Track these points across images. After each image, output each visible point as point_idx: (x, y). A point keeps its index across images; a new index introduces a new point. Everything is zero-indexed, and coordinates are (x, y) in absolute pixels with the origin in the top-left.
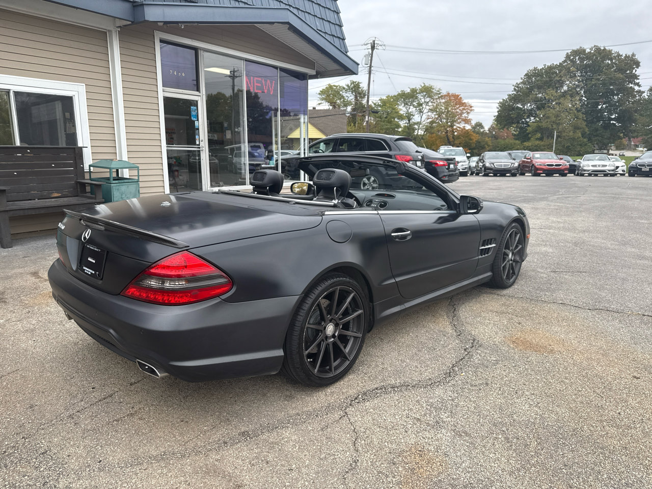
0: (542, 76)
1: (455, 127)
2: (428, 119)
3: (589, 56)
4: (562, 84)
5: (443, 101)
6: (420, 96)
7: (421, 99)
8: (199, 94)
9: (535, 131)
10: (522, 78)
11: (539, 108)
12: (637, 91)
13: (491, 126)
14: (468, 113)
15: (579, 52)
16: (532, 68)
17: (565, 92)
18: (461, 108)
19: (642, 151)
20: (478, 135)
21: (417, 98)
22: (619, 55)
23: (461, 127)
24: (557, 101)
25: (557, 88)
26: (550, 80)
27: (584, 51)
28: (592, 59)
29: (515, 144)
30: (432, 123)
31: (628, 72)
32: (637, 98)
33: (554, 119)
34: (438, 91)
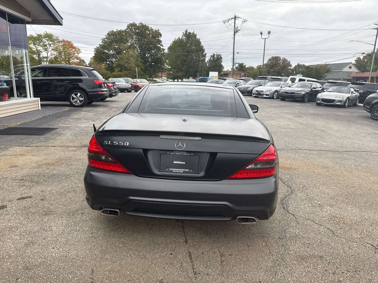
0: (116, 36)
1: (71, 62)
2: (52, 55)
3: (138, 28)
4: (127, 41)
5: (61, 44)
6: (44, 40)
7: (45, 42)
9: (117, 67)
10: (105, 36)
11: (117, 54)
12: (162, 49)
13: (90, 62)
14: (78, 54)
15: (133, 25)
16: (111, 30)
17: (129, 46)
18: (73, 50)
21: (42, 41)
22: (152, 29)
23: (75, 61)
24: (127, 51)
25: (125, 43)
26: (121, 39)
27: (136, 25)
28: (140, 30)
29: (108, 73)
30: (55, 58)
31: (157, 38)
32: (162, 52)
33: (126, 60)
34: (57, 38)
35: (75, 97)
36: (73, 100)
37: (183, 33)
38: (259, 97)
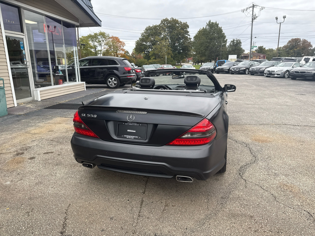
0: (152, 30)
1: (118, 53)
2: (105, 48)
3: (170, 22)
4: (161, 34)
5: (111, 40)
6: (99, 37)
7: (100, 39)
9: (152, 55)
10: (144, 31)
11: (153, 45)
12: (189, 38)
13: (133, 53)
14: (123, 46)
15: (166, 20)
16: (148, 26)
17: (162, 38)
18: (119, 44)
19: (191, 63)
20: (129, 57)
21: (98, 38)
22: (181, 22)
23: (121, 53)
25: (159, 35)
26: (156, 32)
27: (168, 20)
28: (171, 23)
29: (145, 61)
30: (107, 50)
31: (185, 30)
32: (189, 41)
33: (160, 50)
34: (108, 35)
35: (111, 80)
36: (109, 83)
37: (207, 23)
38: (271, 77)
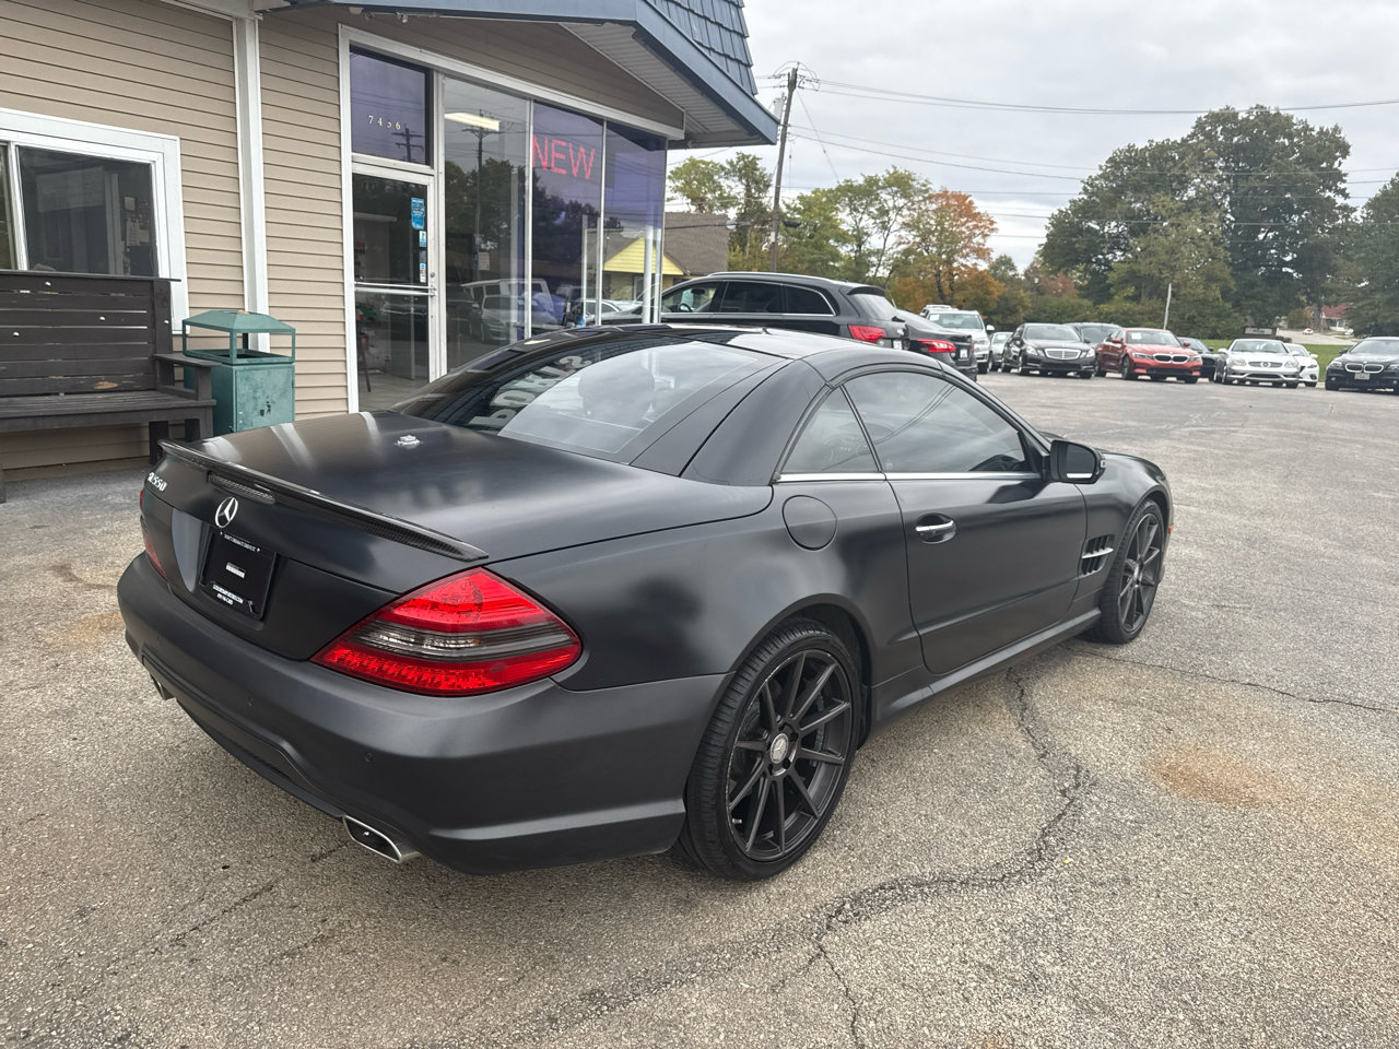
0: (1143, 164)
1: (955, 265)
2: (900, 244)
3: (1244, 127)
4: (1184, 183)
5: (934, 206)
6: (883, 195)
7: (885, 201)
8: (430, 172)
9: (1124, 282)
10: (1101, 168)
11: (1133, 233)
12: (1339, 208)
13: (1032, 265)
14: (985, 236)
15: (1225, 118)
16: (1124, 146)
17: (1191, 200)
18: (970, 224)
19: (1343, 334)
20: (1004, 284)
21: (877, 197)
22: (1307, 128)
23: (969, 264)
24: (1174, 220)
25: (1174, 191)
26: (1161, 175)
27: (1236, 115)
28: (1250, 134)
29: (1080, 306)
30: (907, 252)
31: (1324, 165)
32: (1340, 222)
33: (1164, 257)
34: (924, 185)
